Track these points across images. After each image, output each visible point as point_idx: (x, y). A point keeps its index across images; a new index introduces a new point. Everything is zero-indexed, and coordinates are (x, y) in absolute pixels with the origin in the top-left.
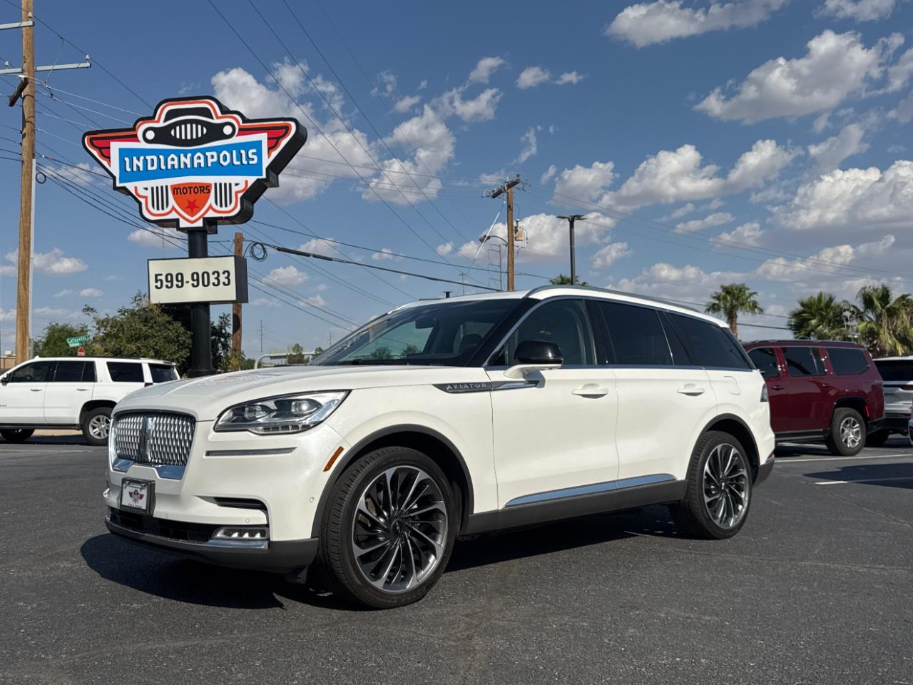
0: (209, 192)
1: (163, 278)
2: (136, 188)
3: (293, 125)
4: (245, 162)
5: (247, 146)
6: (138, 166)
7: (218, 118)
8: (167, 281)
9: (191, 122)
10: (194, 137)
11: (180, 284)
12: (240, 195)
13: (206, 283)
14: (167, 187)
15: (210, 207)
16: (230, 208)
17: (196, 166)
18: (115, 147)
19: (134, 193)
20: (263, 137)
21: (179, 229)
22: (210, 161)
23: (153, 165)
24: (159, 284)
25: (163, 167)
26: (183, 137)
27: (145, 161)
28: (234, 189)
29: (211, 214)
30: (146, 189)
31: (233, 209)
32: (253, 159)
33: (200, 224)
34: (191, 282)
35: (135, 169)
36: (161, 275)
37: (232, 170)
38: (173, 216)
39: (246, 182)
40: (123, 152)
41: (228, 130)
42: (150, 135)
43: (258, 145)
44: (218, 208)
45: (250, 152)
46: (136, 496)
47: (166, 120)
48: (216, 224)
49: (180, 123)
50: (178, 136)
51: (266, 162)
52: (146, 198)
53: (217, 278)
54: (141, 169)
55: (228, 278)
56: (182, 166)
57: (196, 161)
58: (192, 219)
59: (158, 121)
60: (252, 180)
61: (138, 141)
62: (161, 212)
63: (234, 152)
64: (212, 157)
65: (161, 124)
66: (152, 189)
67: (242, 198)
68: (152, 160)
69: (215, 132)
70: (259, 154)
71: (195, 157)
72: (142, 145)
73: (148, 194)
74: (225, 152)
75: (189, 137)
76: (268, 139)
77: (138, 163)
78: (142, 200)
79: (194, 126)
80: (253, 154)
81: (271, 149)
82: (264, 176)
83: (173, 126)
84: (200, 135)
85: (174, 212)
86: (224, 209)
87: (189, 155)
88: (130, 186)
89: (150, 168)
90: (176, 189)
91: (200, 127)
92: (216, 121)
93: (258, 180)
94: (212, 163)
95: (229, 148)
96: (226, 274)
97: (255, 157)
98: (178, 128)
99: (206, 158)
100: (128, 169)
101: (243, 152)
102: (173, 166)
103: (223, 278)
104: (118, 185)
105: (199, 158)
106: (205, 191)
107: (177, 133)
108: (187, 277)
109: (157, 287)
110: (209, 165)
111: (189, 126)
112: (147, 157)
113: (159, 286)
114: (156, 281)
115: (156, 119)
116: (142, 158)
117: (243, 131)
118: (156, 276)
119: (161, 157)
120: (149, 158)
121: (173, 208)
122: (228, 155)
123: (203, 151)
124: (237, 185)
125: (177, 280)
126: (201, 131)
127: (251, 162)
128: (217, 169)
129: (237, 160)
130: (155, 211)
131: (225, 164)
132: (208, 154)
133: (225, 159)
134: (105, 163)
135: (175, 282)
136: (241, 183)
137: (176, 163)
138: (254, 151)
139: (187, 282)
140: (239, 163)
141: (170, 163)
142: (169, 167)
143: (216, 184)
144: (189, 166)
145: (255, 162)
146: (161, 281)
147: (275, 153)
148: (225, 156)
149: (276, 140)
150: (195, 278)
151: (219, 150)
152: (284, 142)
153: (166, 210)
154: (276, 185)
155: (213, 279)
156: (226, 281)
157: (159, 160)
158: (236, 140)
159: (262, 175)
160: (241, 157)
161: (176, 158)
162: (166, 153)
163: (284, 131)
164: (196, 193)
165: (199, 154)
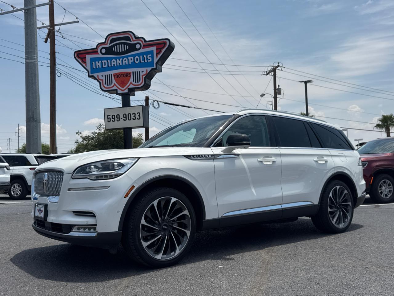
0: (130, 76)
1: (111, 117)
2: (98, 76)
3: (168, 41)
4: (146, 61)
5: (147, 53)
7: (133, 41)
8: (113, 118)
9: (121, 43)
10: (123, 50)
11: (118, 119)
12: (144, 77)
13: (130, 119)
14: (111, 75)
15: (131, 83)
16: (140, 83)
17: (124, 64)
18: (88, 57)
19: (97, 78)
20: (154, 49)
21: (118, 94)
22: (130, 61)
23: (105, 65)
24: (109, 120)
25: (110, 66)
26: (118, 51)
27: (102, 63)
28: (141, 74)
29: (131, 86)
30: (102, 76)
31: (141, 83)
32: (150, 59)
33: (126, 91)
34: (123, 118)
35: (97, 67)
37: (140, 65)
38: (115, 88)
39: (147, 70)
40: (92, 60)
41: (138, 46)
42: (104, 51)
43: (151, 52)
44: (134, 83)
45: (148, 56)
46: (40, 211)
47: (110, 44)
48: (134, 91)
49: (116, 45)
50: (116, 51)
51: (156, 60)
52: (102, 80)
53: (135, 116)
54: (100, 67)
55: (139, 116)
56: (118, 65)
57: (124, 62)
58: (123, 89)
59: (107, 44)
60: (149, 69)
61: (98, 54)
62: (109, 86)
63: (141, 56)
64: (131, 59)
65: (108, 45)
66: (105, 76)
67: (145, 78)
68: (105, 62)
69: (132, 48)
71: (124, 60)
72: (100, 56)
73: (103, 78)
74: (137, 57)
75: (121, 51)
76: (156, 49)
77: (99, 64)
78: (101, 81)
79: (123, 45)
80: (150, 57)
81: (157, 54)
82: (155, 67)
83: (114, 46)
84: (125, 50)
86: (137, 84)
87: (121, 59)
88: (95, 75)
89: (104, 66)
90: (116, 76)
91: (125, 46)
92: (132, 42)
93: (152, 69)
94: (131, 62)
95: (139, 55)
96: (139, 114)
97: (151, 58)
98: (116, 47)
100: (94, 67)
101: (145, 56)
102: (114, 65)
103: (137, 116)
104: (90, 75)
106: (129, 76)
107: (115, 49)
108: (121, 116)
109: (108, 121)
110: (130, 63)
111: (120, 45)
112: (102, 61)
113: (109, 121)
114: (108, 119)
115: (106, 43)
116: (100, 62)
117: (145, 46)
118: (108, 116)
119: (109, 61)
120: (103, 62)
121: (115, 85)
122: (138, 58)
123: (127, 57)
124: (142, 72)
126: (126, 48)
127: (149, 61)
128: (134, 65)
129: (143, 60)
130: (106, 86)
131: (137, 62)
132: (130, 58)
133: (137, 60)
134: (84, 65)
135: (116, 119)
136: (144, 71)
137: (115, 63)
138: (150, 55)
139: (121, 119)
141: (113, 63)
142: (112, 65)
143: (133, 72)
144: (121, 64)
146: (110, 118)
147: (159, 56)
148: (137, 59)
149: (159, 50)
150: (125, 116)
151: (134, 56)
152: (164, 50)
153: (112, 86)
154: (161, 71)
155: (133, 117)
156: (139, 117)
157: (108, 62)
158: (141, 51)
159: (154, 67)
160: (144, 59)
161: (115, 61)
162: (111, 59)
163: (163, 45)
164: (124, 77)
165: (125, 58)
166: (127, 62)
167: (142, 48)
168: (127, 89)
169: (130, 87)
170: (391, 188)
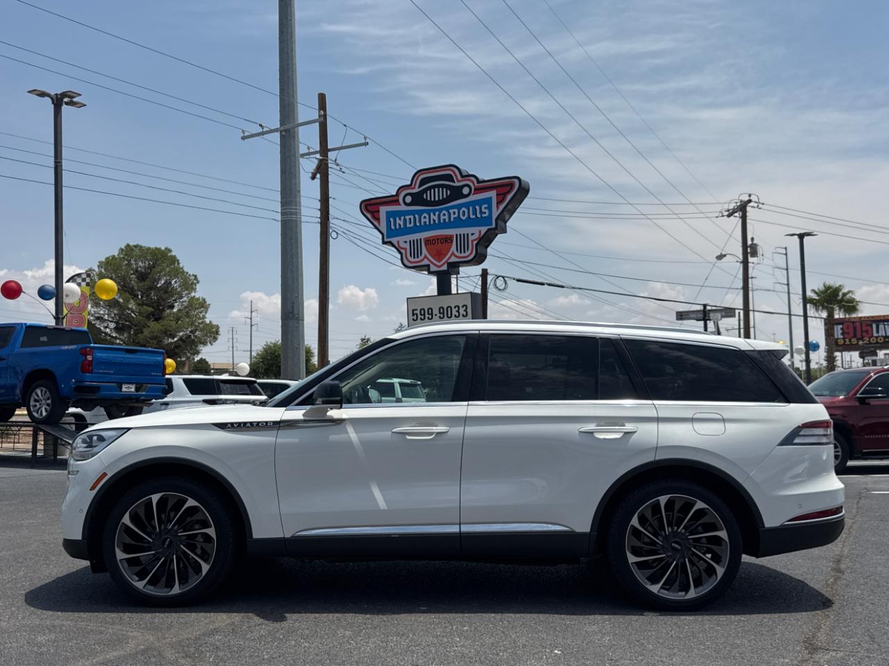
0: (452, 241)
1: (418, 312)
2: (398, 242)
3: (516, 181)
4: (479, 216)
5: (480, 202)
6: (400, 225)
7: (458, 181)
8: (421, 315)
9: (438, 186)
10: (441, 198)
11: (430, 317)
12: (475, 243)
13: (449, 316)
14: (421, 239)
15: (453, 254)
16: (467, 253)
17: (442, 221)
18: (383, 210)
19: (397, 246)
20: (492, 194)
21: (430, 273)
22: (452, 216)
23: (410, 223)
24: (415, 317)
25: (418, 224)
26: (433, 199)
27: (405, 220)
28: (471, 238)
29: (453, 259)
30: (406, 242)
31: (470, 254)
32: (485, 213)
33: (445, 268)
34: (439, 315)
35: (397, 227)
36: (416, 310)
37: (470, 223)
38: (426, 262)
39: (480, 232)
40: (389, 214)
41: (466, 191)
42: (409, 199)
43: (488, 201)
44: (458, 254)
45: (483, 207)
47: (419, 187)
48: (459, 267)
49: (429, 188)
50: (429, 199)
51: (495, 214)
52: (405, 249)
53: (458, 311)
54: (402, 227)
55: (466, 311)
56: (432, 222)
57: (442, 218)
58: (439, 264)
59: (414, 188)
60: (484, 229)
61: (399, 204)
62: (416, 260)
63: (471, 208)
64: (454, 213)
65: (416, 190)
66: (410, 242)
67: (476, 245)
68: (410, 219)
69: (456, 193)
70: (490, 208)
71: (442, 214)
72: (403, 207)
73: (407, 246)
74: (464, 209)
75: (437, 199)
76: (497, 195)
77: (400, 222)
78: (403, 251)
79: (441, 189)
80: (485, 208)
81: (499, 203)
82: (494, 226)
83: (425, 191)
84: (445, 197)
85: (426, 260)
86: (463, 255)
87: (437, 213)
88: (394, 240)
89: (408, 225)
90: (428, 241)
91: (445, 190)
92: (457, 184)
93: (489, 230)
94: (454, 218)
95: (467, 205)
96: (465, 308)
97: (487, 211)
98: (428, 192)
99: (450, 214)
100: (393, 227)
101: (477, 208)
102: (425, 222)
103: (462, 311)
104: (386, 240)
105: (444, 215)
106: (449, 241)
107: (427, 196)
108: (436, 311)
109: (414, 320)
110: (452, 220)
111: (436, 190)
114: (413, 315)
115: (413, 186)
116: (402, 218)
117: (478, 190)
118: (413, 310)
119: (417, 216)
120: (407, 217)
121: (426, 257)
122: (466, 211)
123: (447, 209)
124: (472, 234)
125: (429, 314)
126: (445, 193)
127: (484, 215)
128: (458, 223)
129: (473, 215)
130: (412, 259)
131: (464, 218)
132: (451, 211)
133: (464, 215)
134: (376, 223)
135: (427, 316)
136: (476, 232)
137: (427, 220)
138: (486, 206)
139: (436, 315)
140: (474, 217)
141: (423, 220)
142: (422, 224)
143: (457, 235)
144: (437, 222)
145: (486, 215)
146: (417, 314)
147: (502, 207)
148: (464, 212)
149: (502, 196)
150: (442, 311)
151: (459, 207)
152: (509, 197)
153: (420, 258)
154: (504, 231)
155: (454, 312)
156: (465, 313)
157: (415, 218)
158: (472, 198)
159: (491, 225)
160: (475, 213)
161: (427, 216)
162: (420, 213)
163: (509, 187)
164: (442, 243)
165: (444, 212)
166: (446, 217)
167: (474, 194)
168: (446, 265)
169: (450, 261)
170: (838, 452)
